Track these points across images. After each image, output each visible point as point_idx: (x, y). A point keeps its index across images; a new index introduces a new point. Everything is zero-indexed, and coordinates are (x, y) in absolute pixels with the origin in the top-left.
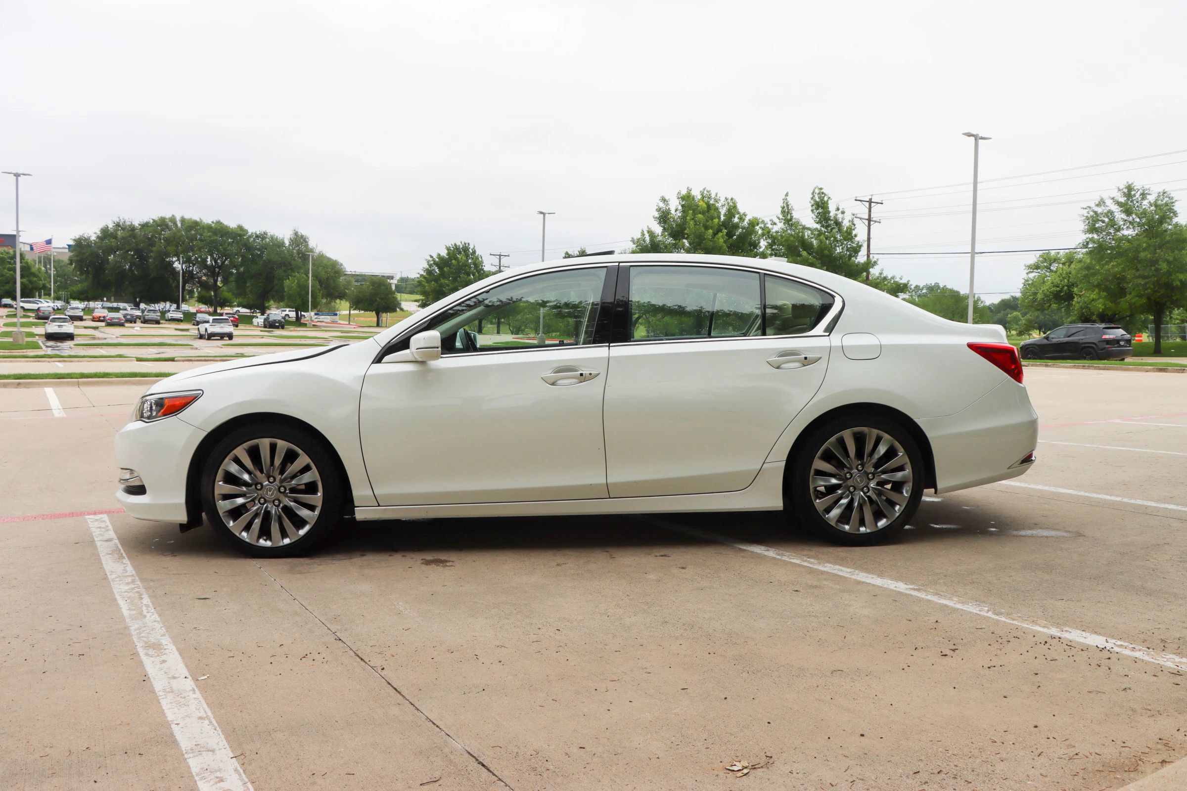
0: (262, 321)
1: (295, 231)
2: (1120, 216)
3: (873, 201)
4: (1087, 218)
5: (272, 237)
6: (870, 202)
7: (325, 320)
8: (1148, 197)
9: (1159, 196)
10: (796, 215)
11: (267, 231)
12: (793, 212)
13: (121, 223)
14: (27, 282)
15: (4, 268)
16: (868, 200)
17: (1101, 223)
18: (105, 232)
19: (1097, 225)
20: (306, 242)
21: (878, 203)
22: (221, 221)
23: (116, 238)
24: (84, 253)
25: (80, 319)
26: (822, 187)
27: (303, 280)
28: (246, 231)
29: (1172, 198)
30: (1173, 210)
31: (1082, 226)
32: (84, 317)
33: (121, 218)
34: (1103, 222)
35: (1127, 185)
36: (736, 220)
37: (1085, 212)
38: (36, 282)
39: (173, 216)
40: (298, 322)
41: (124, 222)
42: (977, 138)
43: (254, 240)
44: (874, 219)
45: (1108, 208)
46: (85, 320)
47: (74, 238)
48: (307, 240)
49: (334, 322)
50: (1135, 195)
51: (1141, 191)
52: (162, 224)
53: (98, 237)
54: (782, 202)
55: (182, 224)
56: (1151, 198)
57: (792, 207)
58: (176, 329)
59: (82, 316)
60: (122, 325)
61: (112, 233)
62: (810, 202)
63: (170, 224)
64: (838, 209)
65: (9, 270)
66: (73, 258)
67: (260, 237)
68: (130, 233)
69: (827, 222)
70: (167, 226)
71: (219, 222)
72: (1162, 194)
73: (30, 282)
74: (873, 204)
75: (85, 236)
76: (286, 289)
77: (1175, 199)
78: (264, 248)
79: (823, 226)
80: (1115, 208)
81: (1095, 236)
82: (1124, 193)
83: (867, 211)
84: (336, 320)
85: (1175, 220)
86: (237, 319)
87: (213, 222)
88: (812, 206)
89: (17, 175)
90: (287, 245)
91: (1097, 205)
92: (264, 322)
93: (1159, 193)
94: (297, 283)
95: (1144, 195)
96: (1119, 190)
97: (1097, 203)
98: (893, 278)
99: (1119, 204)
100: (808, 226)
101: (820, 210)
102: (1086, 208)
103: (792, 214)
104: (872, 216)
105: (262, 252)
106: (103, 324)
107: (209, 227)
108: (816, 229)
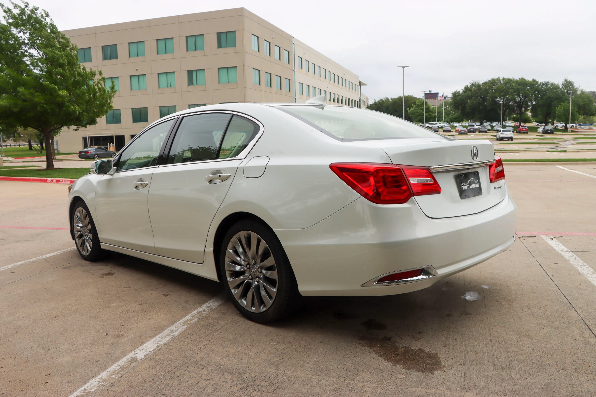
0: (542, 130)
1: (565, 79)
5: (552, 84)
7: (585, 128)
11: (549, 81)
13: (474, 83)
14: (428, 115)
15: (419, 109)
18: (466, 88)
20: (573, 85)
22: (524, 78)
23: (471, 91)
24: (457, 99)
25: (449, 131)
27: (567, 106)
28: (537, 82)
32: (452, 130)
33: (474, 81)
38: (431, 115)
39: (499, 77)
40: (565, 130)
41: (476, 83)
43: (542, 86)
46: (452, 132)
47: (452, 93)
48: (573, 84)
49: (590, 129)
52: (493, 82)
53: (463, 91)
55: (503, 81)
58: (492, 135)
59: (450, 130)
60: (466, 134)
61: (469, 89)
63: (497, 82)
65: (421, 110)
66: (452, 102)
67: (545, 85)
68: (478, 88)
70: (496, 83)
71: (522, 79)
73: (429, 115)
75: (457, 91)
76: (557, 112)
78: (547, 90)
84: (591, 128)
86: (527, 129)
87: (519, 79)
89: (404, 67)
90: (561, 88)
92: (543, 130)
94: (563, 108)
105: (546, 93)
106: (458, 133)
107: (517, 82)
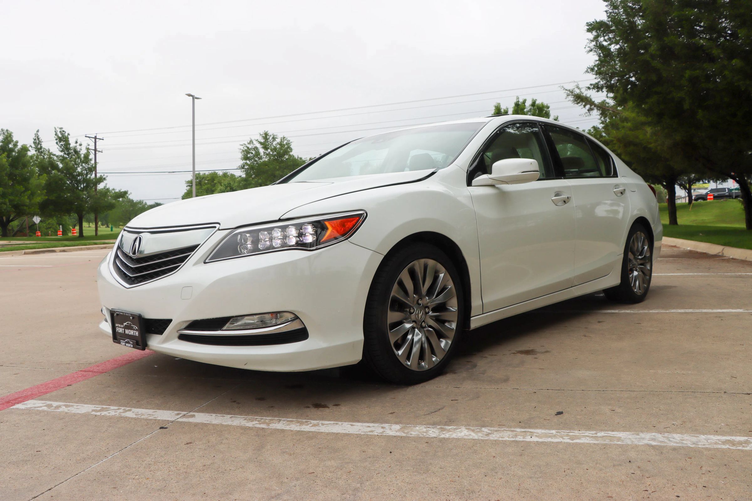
2: (262, 151)
3: (97, 137)
4: (243, 151)
6: (95, 138)
8: (276, 139)
9: (281, 140)
10: (45, 145)
12: (42, 143)
16: (94, 137)
17: (250, 154)
19: (249, 155)
21: (100, 139)
26: (63, 127)
29: (289, 141)
30: (290, 147)
31: (240, 155)
34: (252, 153)
35: (264, 132)
36: (11, 146)
37: (242, 147)
42: (194, 98)
44: (98, 150)
45: (255, 146)
50: (269, 138)
51: (272, 136)
54: (35, 135)
56: (278, 140)
57: (41, 140)
62: (55, 137)
64: (76, 142)
69: (68, 151)
72: (283, 138)
74: (97, 140)
77: (291, 141)
79: (65, 154)
80: (259, 146)
81: (248, 162)
82: (263, 137)
83: (94, 144)
85: (291, 153)
88: (56, 140)
91: (249, 144)
93: (282, 138)
95: (274, 139)
96: (261, 135)
97: (249, 142)
98: (114, 189)
99: (261, 143)
100: (54, 153)
101: (62, 143)
102: (242, 145)
103: (41, 144)
104: (97, 148)
108: (61, 156)
